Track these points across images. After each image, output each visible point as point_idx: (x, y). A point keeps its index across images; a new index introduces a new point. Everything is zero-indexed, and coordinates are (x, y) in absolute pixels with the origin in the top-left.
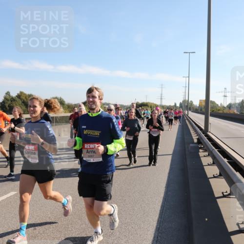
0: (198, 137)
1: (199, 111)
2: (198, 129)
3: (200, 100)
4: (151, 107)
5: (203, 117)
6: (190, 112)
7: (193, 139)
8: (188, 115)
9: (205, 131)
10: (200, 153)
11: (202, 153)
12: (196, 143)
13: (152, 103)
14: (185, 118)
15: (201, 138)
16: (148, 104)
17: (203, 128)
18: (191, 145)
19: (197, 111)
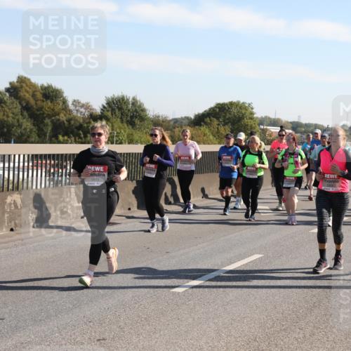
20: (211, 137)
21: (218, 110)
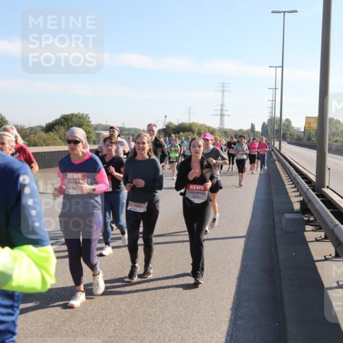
0: (301, 199)
1: (305, 141)
2: (303, 182)
3: (307, 118)
4: (199, 134)
5: (312, 154)
6: (284, 144)
7: (291, 203)
8: (279, 151)
9: (318, 186)
10: (305, 233)
11: (310, 234)
12: (297, 212)
13: (201, 125)
14: (274, 157)
15: (309, 200)
16: (193, 127)
17: (313, 178)
18: (287, 216)
19: (301, 141)
20: (59, 140)
21: (63, 120)
